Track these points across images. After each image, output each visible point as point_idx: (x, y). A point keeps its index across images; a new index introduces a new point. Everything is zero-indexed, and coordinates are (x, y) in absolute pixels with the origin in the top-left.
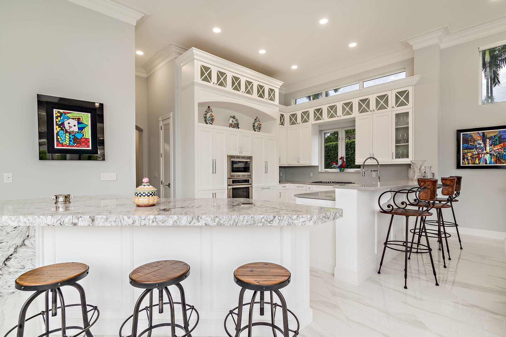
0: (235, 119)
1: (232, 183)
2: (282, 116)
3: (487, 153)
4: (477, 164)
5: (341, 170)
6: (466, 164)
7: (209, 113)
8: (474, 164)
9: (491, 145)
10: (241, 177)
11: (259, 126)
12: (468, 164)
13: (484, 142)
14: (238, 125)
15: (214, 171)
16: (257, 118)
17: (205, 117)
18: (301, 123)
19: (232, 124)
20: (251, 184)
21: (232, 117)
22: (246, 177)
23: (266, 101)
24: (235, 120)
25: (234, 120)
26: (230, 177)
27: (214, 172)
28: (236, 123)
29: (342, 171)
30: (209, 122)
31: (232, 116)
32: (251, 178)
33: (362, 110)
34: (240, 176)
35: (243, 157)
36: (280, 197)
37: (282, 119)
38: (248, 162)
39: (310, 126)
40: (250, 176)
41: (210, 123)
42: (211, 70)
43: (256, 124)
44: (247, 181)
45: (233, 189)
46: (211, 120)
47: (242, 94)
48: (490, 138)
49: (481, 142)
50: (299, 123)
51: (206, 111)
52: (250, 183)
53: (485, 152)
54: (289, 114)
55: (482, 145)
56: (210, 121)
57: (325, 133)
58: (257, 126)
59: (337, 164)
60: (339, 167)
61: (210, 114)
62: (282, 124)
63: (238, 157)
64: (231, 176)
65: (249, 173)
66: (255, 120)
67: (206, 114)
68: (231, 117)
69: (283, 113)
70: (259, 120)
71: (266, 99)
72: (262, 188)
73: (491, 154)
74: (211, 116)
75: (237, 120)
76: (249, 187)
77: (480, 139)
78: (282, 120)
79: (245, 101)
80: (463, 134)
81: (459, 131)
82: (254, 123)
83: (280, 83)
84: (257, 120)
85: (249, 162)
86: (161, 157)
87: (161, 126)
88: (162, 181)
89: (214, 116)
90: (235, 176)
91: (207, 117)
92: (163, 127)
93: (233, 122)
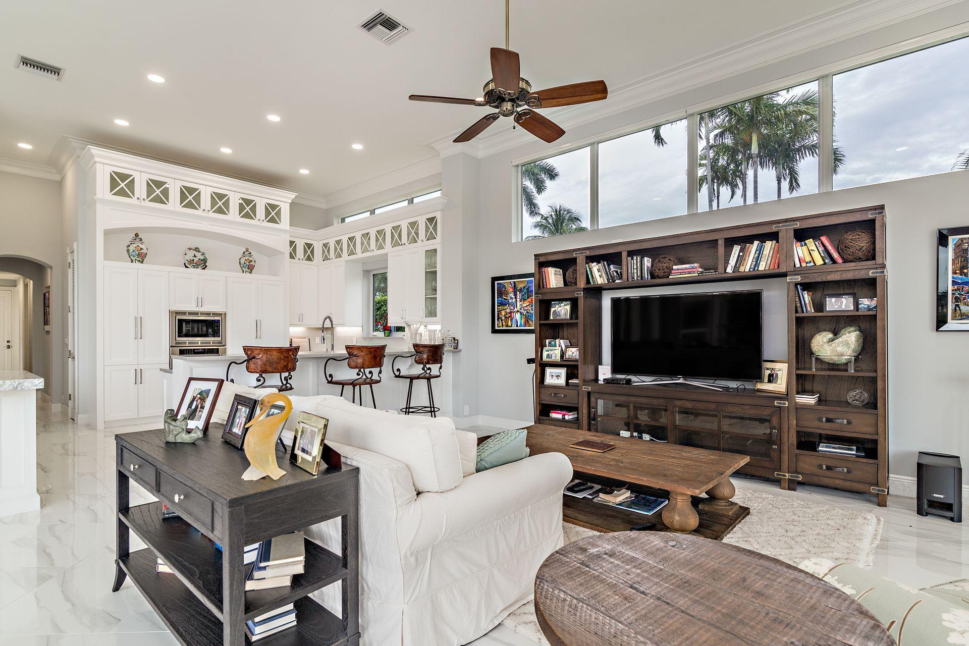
0: (199, 252)
2: (309, 245)
3: (518, 311)
4: (509, 327)
6: (500, 327)
7: (133, 244)
8: (507, 326)
9: (521, 301)
10: (200, 345)
11: (249, 264)
12: (502, 327)
13: (515, 295)
14: (206, 262)
15: (139, 336)
16: (247, 251)
17: (128, 251)
18: (334, 258)
19: (193, 260)
21: (194, 250)
22: (212, 345)
23: (259, 223)
25: (197, 254)
26: (174, 345)
28: (202, 258)
29: (387, 335)
30: (134, 258)
31: (193, 248)
32: (222, 346)
33: (396, 244)
34: (197, 343)
35: (205, 314)
38: (218, 322)
39: (344, 264)
40: (221, 343)
41: (135, 260)
42: (134, 178)
44: (212, 351)
47: (204, 215)
48: (521, 291)
49: (512, 295)
51: (131, 240)
52: (219, 354)
53: (516, 309)
54: (321, 243)
55: (514, 300)
56: (137, 256)
57: (374, 275)
58: (245, 263)
63: (193, 313)
64: (176, 343)
65: (220, 339)
66: (243, 253)
67: (128, 246)
68: (189, 249)
69: (310, 242)
71: (261, 220)
73: (521, 313)
74: (138, 249)
75: (202, 254)
77: (511, 291)
78: (309, 253)
79: (210, 225)
80: (498, 284)
81: (494, 279)
82: (240, 259)
83: (291, 196)
84: (248, 253)
85: (220, 321)
86: (69, 312)
87: (69, 263)
88: (70, 351)
89: (142, 249)
90: (185, 343)
91: (131, 251)
92: (71, 265)
93: (195, 256)
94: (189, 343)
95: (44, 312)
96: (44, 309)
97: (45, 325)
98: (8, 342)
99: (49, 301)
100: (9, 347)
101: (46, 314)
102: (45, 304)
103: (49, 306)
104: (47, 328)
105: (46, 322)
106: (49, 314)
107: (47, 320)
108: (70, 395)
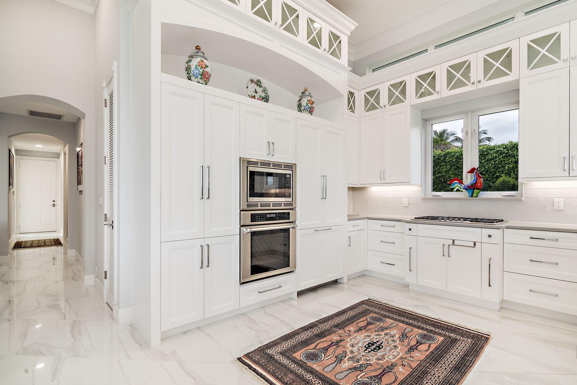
0: (260, 86)
1: (251, 222)
2: (351, 94)
5: (473, 192)
7: (195, 58)
10: (271, 207)
11: (310, 105)
14: (267, 100)
16: (306, 90)
17: (188, 69)
18: (388, 106)
19: (255, 96)
20: (293, 222)
21: (256, 83)
22: (283, 207)
23: (323, 55)
24: (262, 89)
25: (259, 90)
26: (246, 208)
27: (206, 195)
29: (475, 195)
30: (197, 80)
31: (255, 81)
32: (293, 209)
33: (538, 63)
34: (269, 205)
35: (277, 165)
36: (350, 246)
37: (352, 101)
38: (288, 176)
39: (408, 110)
40: (291, 204)
43: (304, 102)
44: (285, 216)
45: (253, 234)
46: (201, 75)
47: (276, 31)
50: (385, 106)
51: (190, 54)
52: (291, 220)
54: (363, 92)
56: (200, 77)
57: (432, 125)
58: (307, 105)
59: (461, 182)
60: (468, 188)
61: (199, 59)
62: (352, 108)
63: (265, 164)
64: (248, 206)
65: (290, 200)
66: (302, 93)
67: (189, 61)
68: (252, 81)
69: (352, 90)
70: (310, 94)
71: (325, 50)
72: (316, 229)
74: (202, 65)
75: (265, 90)
76: (289, 229)
78: (351, 103)
82: (300, 100)
83: (352, 25)
84: (307, 93)
85: (290, 174)
86: (105, 163)
87: (106, 100)
88: (106, 215)
89: (207, 66)
90: (257, 205)
91: (193, 68)
92: (108, 102)
93: (256, 92)
94: (262, 205)
95: (78, 172)
96: (78, 169)
97: (78, 185)
98: (54, 201)
99: (82, 159)
100: (54, 205)
101: (79, 174)
102: (78, 164)
103: (82, 165)
104: (80, 187)
105: (79, 182)
106: (82, 173)
107: (80, 179)
108: (106, 272)
